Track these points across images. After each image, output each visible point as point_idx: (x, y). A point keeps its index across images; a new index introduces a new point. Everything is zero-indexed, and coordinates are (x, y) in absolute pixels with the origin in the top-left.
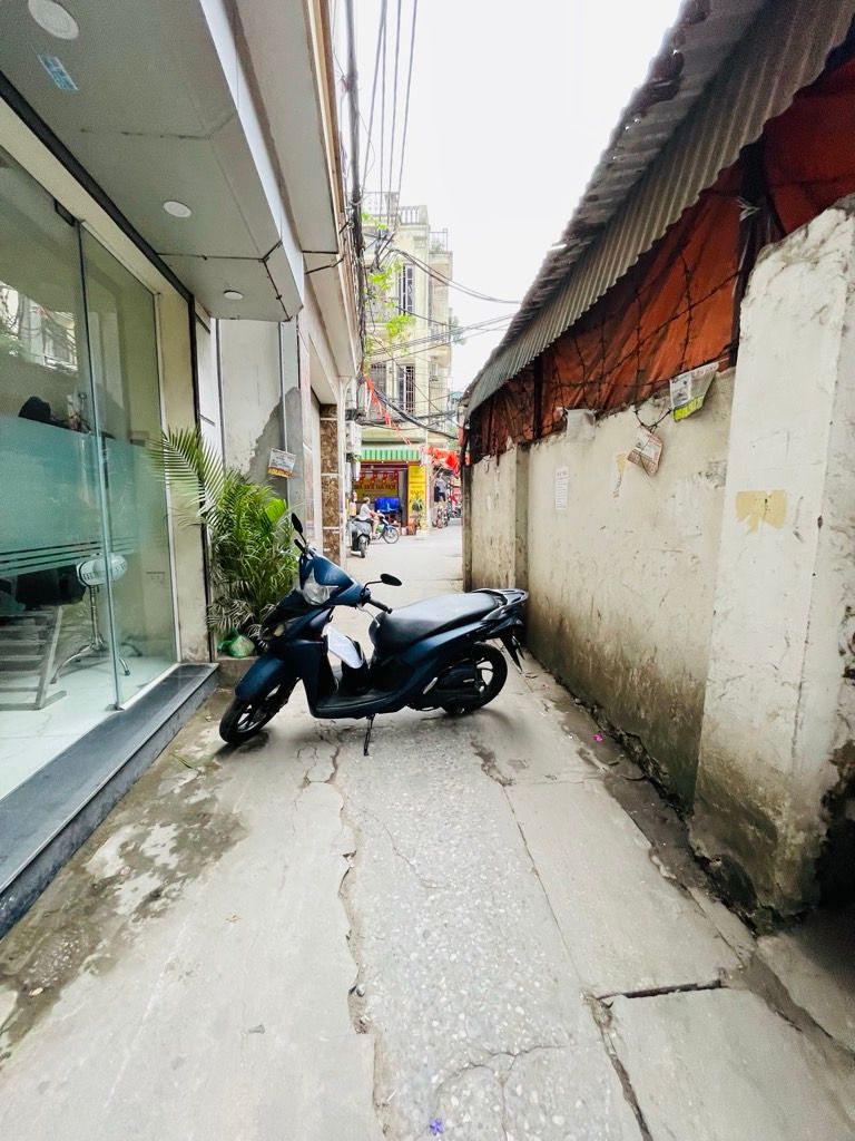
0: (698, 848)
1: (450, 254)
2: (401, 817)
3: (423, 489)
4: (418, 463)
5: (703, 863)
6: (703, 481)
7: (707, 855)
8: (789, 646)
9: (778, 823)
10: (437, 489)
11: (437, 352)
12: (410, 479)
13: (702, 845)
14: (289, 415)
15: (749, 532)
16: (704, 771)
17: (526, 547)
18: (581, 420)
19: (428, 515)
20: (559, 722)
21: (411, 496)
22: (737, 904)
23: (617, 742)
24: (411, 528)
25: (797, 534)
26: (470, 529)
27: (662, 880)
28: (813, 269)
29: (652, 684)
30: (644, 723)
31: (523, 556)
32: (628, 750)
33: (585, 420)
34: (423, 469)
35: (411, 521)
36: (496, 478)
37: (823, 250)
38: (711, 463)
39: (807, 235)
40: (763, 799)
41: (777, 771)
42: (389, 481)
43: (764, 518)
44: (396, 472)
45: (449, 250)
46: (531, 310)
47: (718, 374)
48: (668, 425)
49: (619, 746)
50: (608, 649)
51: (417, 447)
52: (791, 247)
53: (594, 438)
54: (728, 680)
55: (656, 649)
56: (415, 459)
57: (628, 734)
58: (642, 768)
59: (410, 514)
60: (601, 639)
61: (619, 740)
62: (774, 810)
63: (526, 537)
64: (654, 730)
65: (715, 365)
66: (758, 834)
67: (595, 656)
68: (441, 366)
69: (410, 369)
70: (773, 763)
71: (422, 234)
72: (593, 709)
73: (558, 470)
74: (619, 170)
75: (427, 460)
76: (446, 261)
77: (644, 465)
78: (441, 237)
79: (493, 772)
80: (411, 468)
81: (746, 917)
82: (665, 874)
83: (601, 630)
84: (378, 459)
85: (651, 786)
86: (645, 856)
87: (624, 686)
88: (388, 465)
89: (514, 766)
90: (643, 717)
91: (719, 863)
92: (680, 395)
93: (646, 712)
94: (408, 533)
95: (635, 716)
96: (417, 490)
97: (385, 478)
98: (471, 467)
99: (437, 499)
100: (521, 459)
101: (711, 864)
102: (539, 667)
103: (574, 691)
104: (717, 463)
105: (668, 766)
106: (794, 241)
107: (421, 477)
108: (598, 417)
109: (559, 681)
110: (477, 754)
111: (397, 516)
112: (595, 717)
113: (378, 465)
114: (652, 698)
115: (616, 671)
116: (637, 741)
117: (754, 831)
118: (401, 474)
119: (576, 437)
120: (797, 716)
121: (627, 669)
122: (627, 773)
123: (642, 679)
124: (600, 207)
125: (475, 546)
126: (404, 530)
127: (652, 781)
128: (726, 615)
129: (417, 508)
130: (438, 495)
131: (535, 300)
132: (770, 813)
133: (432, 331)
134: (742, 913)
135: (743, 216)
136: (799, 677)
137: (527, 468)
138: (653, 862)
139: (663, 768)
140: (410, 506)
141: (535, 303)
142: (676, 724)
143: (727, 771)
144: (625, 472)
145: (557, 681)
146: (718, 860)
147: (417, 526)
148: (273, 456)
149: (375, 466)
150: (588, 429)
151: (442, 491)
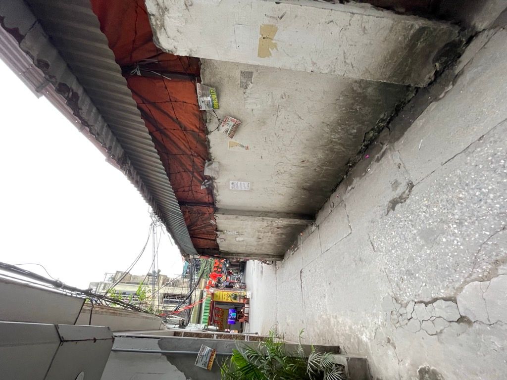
0: (430, 78)
1: (118, 272)
2: (468, 235)
3: (226, 293)
4: (213, 294)
5: (437, 74)
6: (248, 91)
7: (433, 73)
8: (332, 21)
9: (417, 27)
10: (227, 286)
11: (161, 282)
13: (428, 76)
14: (175, 348)
15: (277, 49)
16: (389, 77)
17: (265, 212)
18: (210, 169)
20: (360, 179)
21: (229, 300)
22: (459, 50)
23: (368, 148)
24: (246, 301)
25: (281, 17)
26: (252, 254)
27: (455, 87)
28: (168, 10)
29: (340, 125)
30: (359, 130)
31: (269, 214)
32: (372, 141)
33: (210, 167)
34: (216, 293)
35: (242, 301)
36: (229, 233)
37: (161, 4)
38: (241, 87)
39: (153, 15)
40: (405, 37)
41: (392, 28)
42: (220, 314)
43: (272, 39)
44: (216, 308)
45: (115, 273)
46: (153, 201)
47: (202, 83)
48: (220, 113)
49: (370, 147)
50: (320, 155)
51: (205, 294)
52: (157, 24)
53: (219, 162)
54: (345, 62)
55: (323, 123)
56: (211, 296)
57: (364, 141)
58: (383, 129)
59: (238, 302)
60: (315, 160)
61: (367, 146)
62: (411, 29)
63: (260, 212)
64: (363, 123)
65: (198, 85)
66: (422, 40)
67: (323, 165)
68: (168, 280)
69: (166, 296)
70: (388, 31)
71: (103, 285)
72: (350, 167)
73: (231, 188)
74: (102, 131)
75: (212, 290)
76: (120, 274)
77: (236, 128)
78: (109, 276)
79: (404, 196)
80: (215, 299)
81: (466, 44)
82: (451, 87)
83: (311, 160)
84: (208, 318)
85: (391, 122)
86: (440, 102)
87: (340, 144)
88: (211, 312)
89: (397, 187)
90: (355, 131)
91: (437, 64)
92: (208, 105)
93: (353, 128)
94: (248, 303)
95: (355, 136)
96: (226, 297)
97: (218, 316)
100: (222, 213)
101: (438, 70)
102: (326, 204)
103: (339, 180)
104: (241, 83)
105: (381, 113)
106: (154, 23)
107: (220, 293)
108: (210, 160)
109: (334, 191)
110: (394, 210)
111: (239, 310)
112: (354, 164)
114: (346, 124)
115: (332, 150)
116: (367, 136)
117: (421, 42)
118: (217, 305)
119: (217, 172)
120: (366, 15)
121: (332, 142)
122: (387, 135)
123: (338, 133)
124: (116, 147)
125: (260, 252)
126: (246, 306)
127: (388, 123)
128: (314, 64)
129: (235, 297)
130: (230, 286)
131: (148, 198)
132: (412, 32)
133: (151, 284)
134: (464, 46)
135: (139, 74)
136: (348, 13)
137: (227, 210)
138: (444, 96)
139: (382, 116)
140: (234, 301)
141: (150, 198)
142: (360, 108)
143: (390, 61)
144: (237, 142)
145: (335, 191)
146: (436, 65)
147: (245, 298)
148: (200, 365)
149: (211, 321)
150: (214, 165)
151: (228, 284)
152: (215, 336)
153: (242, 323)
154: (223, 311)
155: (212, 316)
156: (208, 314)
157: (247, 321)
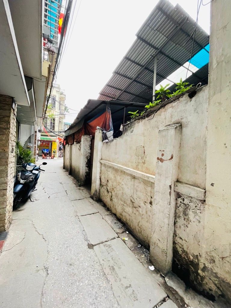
1: (65, 95)
3: (56, 147)
9: (83, 179)
11: (61, 116)
12: (53, 145)
14: (32, 138)
19: (57, 154)
21: (53, 149)
24: (52, 157)
34: (56, 143)
35: (52, 155)
42: (47, 145)
51: (55, 138)
56: (54, 140)
59: (52, 154)
68: (62, 119)
69: (54, 120)
71: (58, 90)
75: (58, 141)
76: (64, 96)
78: (63, 91)
80: (53, 142)
84: (44, 140)
88: (46, 141)
94: (51, 158)
97: (45, 144)
98: (65, 145)
99: (60, 150)
100: (71, 146)
107: (56, 145)
113: (44, 141)
118: (50, 144)
126: (50, 157)
133: (60, 111)
137: (71, 148)
147: (54, 157)
148: (28, 144)
149: (43, 141)
150: (76, 145)
151: (61, 148)
152: (35, 145)
153: (42, 156)
154: (48, 146)
155: (45, 141)
156: (46, 140)
157: (43, 158)
